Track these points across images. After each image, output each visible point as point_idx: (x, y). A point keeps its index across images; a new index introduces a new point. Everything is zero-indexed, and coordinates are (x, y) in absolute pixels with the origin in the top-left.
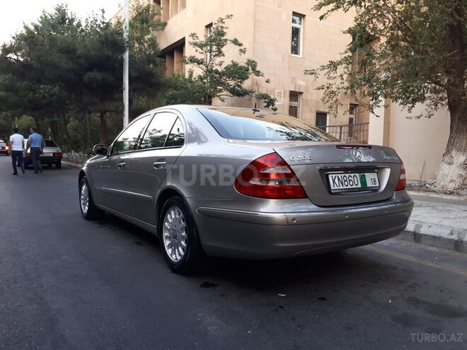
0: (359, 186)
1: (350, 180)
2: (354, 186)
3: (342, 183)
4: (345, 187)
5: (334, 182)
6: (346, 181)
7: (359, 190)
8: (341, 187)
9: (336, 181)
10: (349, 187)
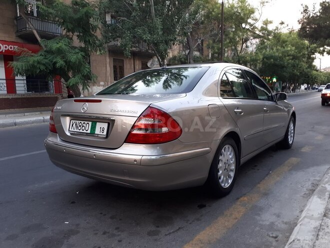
0: (89, 132)
1: (83, 126)
2: (85, 131)
3: (77, 127)
4: (78, 131)
5: (72, 126)
6: (80, 126)
7: (87, 134)
8: (76, 130)
9: (74, 125)
10: (81, 131)
